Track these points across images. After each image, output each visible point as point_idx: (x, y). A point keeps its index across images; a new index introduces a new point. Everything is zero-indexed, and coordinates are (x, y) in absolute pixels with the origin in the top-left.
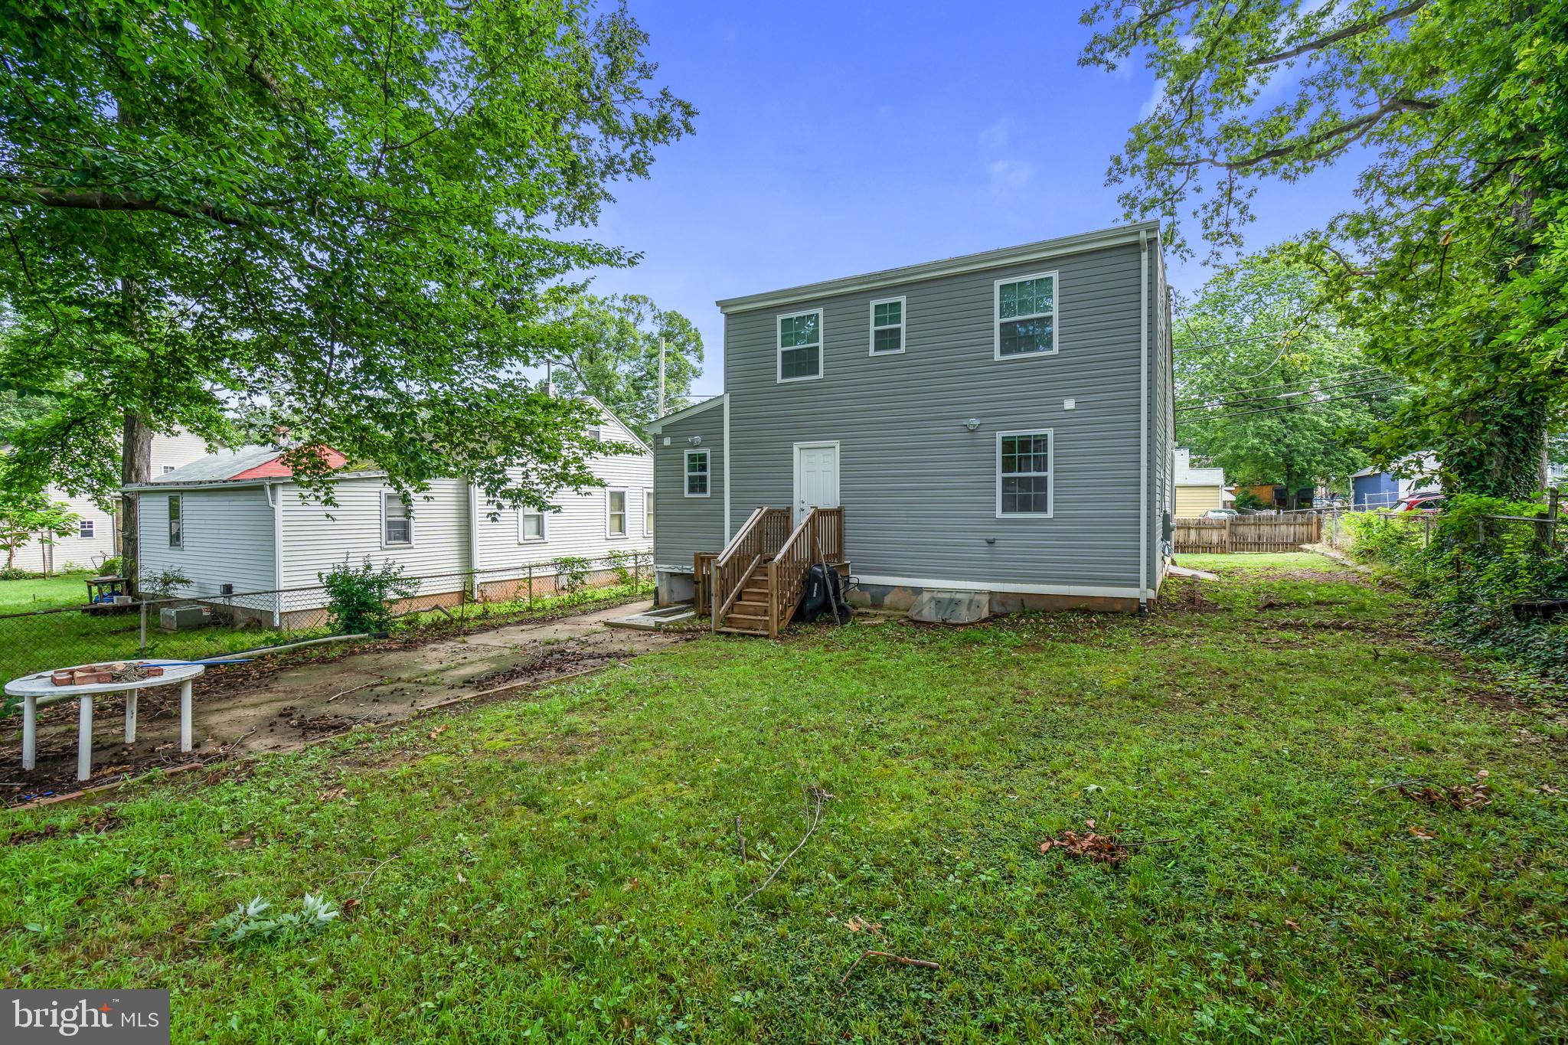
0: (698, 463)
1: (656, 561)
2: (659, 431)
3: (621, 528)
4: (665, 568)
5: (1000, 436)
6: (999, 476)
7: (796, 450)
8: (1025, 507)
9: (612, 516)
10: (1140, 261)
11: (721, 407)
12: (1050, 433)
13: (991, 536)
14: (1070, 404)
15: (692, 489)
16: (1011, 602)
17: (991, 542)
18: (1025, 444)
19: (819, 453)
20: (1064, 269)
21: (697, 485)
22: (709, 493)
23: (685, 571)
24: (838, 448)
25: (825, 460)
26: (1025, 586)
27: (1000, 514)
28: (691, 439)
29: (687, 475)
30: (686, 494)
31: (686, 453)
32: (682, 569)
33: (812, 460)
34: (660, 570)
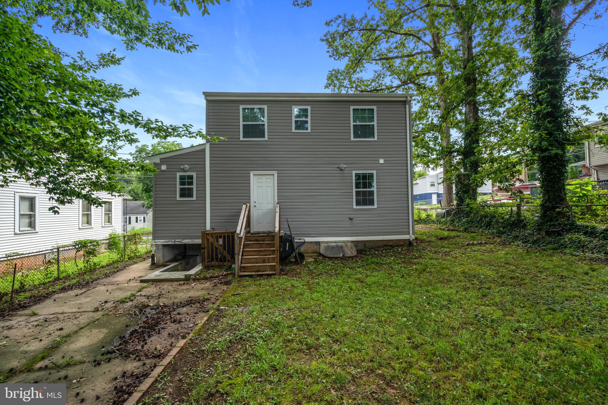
0: (186, 181)
1: (154, 238)
2: (158, 161)
3: (89, 222)
4: (161, 242)
5: (354, 172)
6: (354, 190)
7: (252, 175)
8: (365, 204)
9: (83, 215)
10: (405, 108)
11: (204, 150)
12: (375, 172)
13: (351, 216)
14: (382, 161)
15: (182, 195)
16: (360, 245)
17: (351, 219)
18: (365, 177)
19: (264, 178)
20: (378, 106)
21: (186, 193)
22: (194, 198)
23: (177, 243)
24: (276, 175)
25: (269, 180)
26: (366, 237)
27: (355, 207)
28: (182, 167)
29: (178, 187)
30: (178, 198)
31: (178, 174)
32: (175, 241)
33: (260, 180)
34: (158, 243)
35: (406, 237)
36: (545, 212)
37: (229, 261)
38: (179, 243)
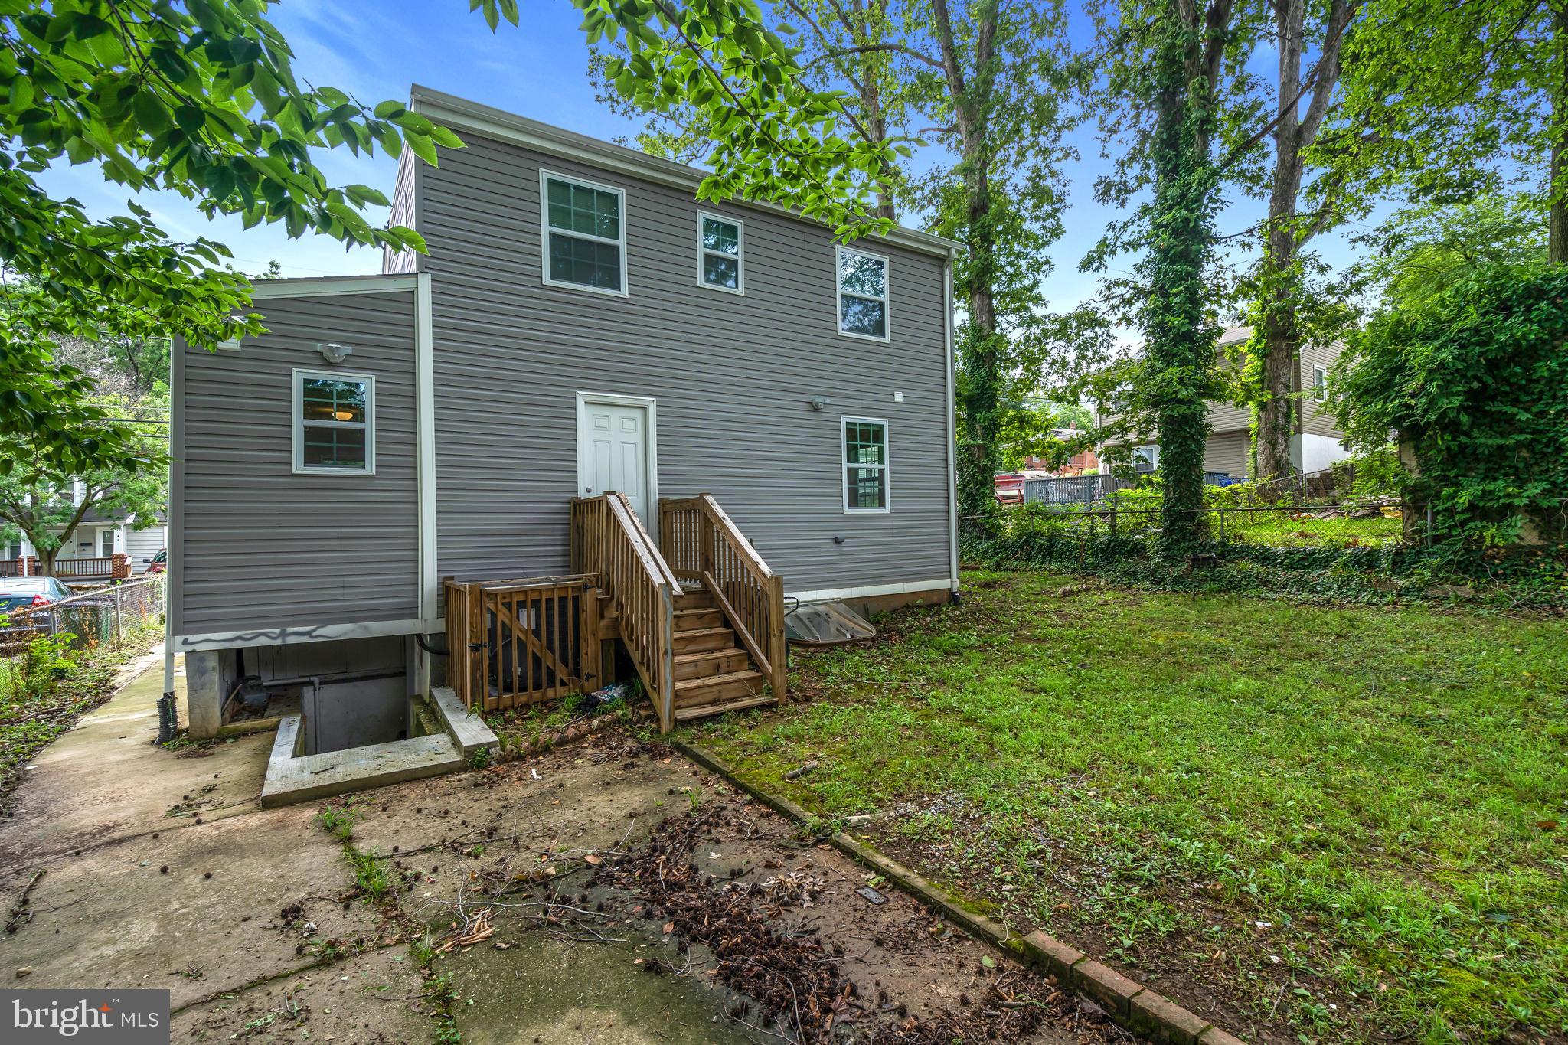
0: (334, 400)
1: (180, 629)
4: (216, 640)
5: (845, 420)
6: (845, 466)
7: (580, 403)
8: (866, 502)
11: (406, 299)
12: (885, 423)
13: (840, 535)
14: (899, 397)
15: (315, 457)
17: (837, 541)
18: (864, 432)
19: (616, 414)
21: (332, 448)
22: (371, 468)
23: (292, 640)
24: (653, 410)
25: (629, 424)
26: (866, 589)
27: (846, 510)
28: (319, 347)
29: (298, 424)
30: (298, 467)
31: (298, 375)
32: (283, 634)
33: (603, 423)
34: (199, 648)
35: (943, 584)
36: (1172, 524)
37: (563, 683)
38: (306, 639)
